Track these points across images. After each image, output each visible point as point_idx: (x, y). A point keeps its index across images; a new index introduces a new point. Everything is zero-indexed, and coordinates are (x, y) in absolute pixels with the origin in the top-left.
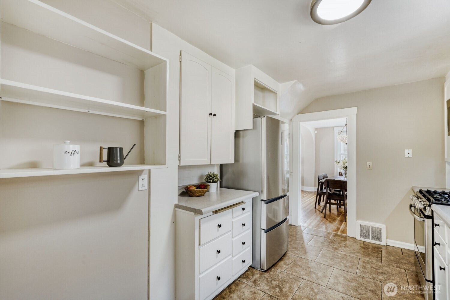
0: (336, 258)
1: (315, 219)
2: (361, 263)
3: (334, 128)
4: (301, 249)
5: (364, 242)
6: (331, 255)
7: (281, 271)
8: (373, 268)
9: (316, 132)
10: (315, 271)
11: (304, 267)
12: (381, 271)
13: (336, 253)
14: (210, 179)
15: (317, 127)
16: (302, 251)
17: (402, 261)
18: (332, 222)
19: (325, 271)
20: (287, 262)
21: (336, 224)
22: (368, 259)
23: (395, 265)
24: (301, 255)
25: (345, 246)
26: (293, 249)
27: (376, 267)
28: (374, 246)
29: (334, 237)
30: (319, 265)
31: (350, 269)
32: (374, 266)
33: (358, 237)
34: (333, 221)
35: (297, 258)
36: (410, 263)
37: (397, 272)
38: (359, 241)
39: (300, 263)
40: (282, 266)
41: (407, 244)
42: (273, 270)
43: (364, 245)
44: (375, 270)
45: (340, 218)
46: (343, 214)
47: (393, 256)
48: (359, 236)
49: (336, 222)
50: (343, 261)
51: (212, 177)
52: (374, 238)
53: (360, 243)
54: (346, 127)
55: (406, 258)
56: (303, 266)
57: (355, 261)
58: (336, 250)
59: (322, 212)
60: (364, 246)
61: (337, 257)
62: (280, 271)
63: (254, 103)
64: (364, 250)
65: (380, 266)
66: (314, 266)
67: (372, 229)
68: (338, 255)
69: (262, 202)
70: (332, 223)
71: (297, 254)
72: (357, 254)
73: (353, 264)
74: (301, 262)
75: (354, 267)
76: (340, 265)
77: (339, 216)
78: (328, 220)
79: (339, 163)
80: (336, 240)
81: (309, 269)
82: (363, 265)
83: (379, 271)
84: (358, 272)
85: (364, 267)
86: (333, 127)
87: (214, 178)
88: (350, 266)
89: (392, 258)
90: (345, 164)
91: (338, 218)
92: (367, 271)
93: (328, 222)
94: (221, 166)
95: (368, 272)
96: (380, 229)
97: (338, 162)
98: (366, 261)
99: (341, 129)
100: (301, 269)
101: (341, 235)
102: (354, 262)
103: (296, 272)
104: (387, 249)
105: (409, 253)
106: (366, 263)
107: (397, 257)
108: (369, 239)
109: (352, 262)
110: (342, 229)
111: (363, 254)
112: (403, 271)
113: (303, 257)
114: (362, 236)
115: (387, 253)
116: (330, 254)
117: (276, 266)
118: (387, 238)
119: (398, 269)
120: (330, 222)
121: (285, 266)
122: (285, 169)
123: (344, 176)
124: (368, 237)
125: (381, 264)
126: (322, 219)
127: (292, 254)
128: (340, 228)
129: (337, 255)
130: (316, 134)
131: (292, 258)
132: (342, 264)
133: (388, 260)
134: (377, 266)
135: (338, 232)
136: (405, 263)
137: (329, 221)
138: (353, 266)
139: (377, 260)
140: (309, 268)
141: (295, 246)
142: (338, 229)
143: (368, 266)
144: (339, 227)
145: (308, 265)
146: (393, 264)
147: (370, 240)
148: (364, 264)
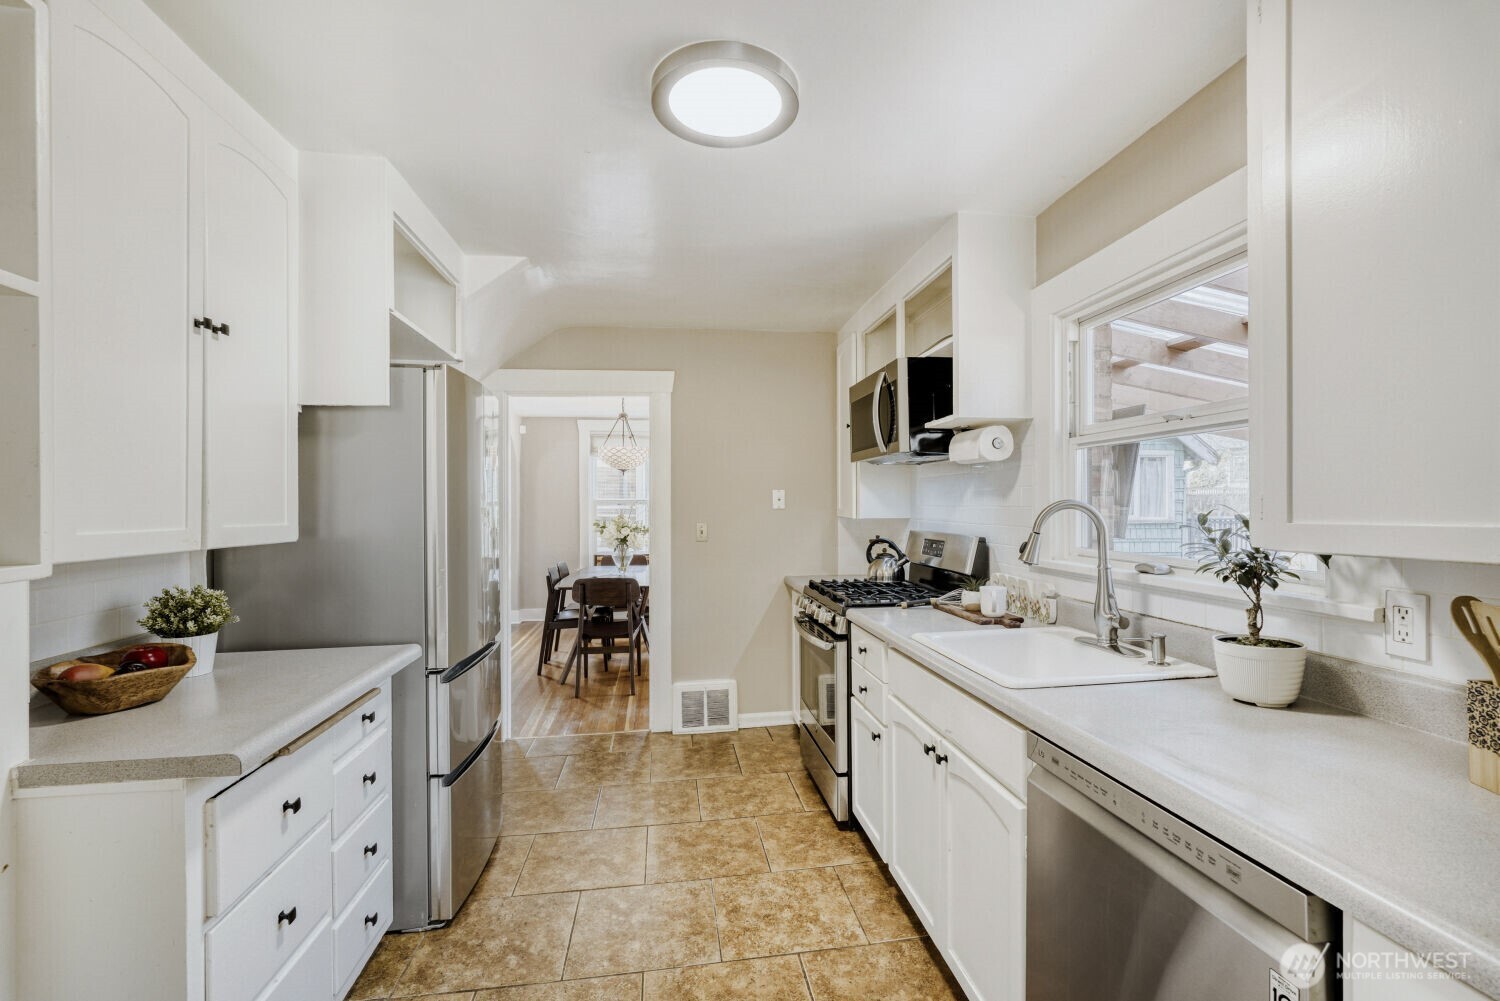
0: (642, 799)
1: (549, 708)
2: (702, 790)
3: (579, 422)
4: (541, 810)
5: (692, 736)
6: (629, 795)
7: (504, 899)
8: (730, 791)
9: (523, 430)
10: (604, 856)
11: (569, 856)
12: (746, 793)
13: (638, 787)
14: (184, 620)
15: (526, 414)
16: (546, 814)
17: (776, 755)
18: (599, 704)
19: (628, 845)
20: (513, 862)
21: (611, 707)
22: (713, 775)
23: (766, 769)
24: (547, 826)
25: (653, 762)
26: (516, 818)
27: (734, 789)
28: (716, 738)
29: (619, 744)
30: (607, 836)
31: (685, 815)
32: (731, 787)
33: (679, 729)
34: (602, 701)
35: (541, 840)
36: (790, 754)
37: (774, 783)
38: (681, 738)
39: (552, 852)
40: (499, 883)
41: (774, 714)
42: (473, 907)
43: (694, 743)
44: (734, 794)
45: (618, 689)
46: (621, 677)
47: (758, 751)
48: (681, 724)
49: (612, 702)
50: (662, 802)
51: (193, 607)
52: (713, 721)
53: (684, 742)
54: (620, 421)
55: (780, 746)
56: (564, 857)
57: (689, 791)
58: (638, 779)
59: (563, 683)
60: (695, 747)
61: (644, 795)
62: (500, 901)
63: (393, 308)
64: (698, 757)
65: (742, 782)
66: (595, 843)
67: (708, 697)
68: (645, 788)
69: (432, 677)
70: (601, 708)
71: (532, 827)
72: (687, 771)
73: (686, 799)
74: (554, 848)
75: (690, 806)
76: (659, 813)
77: (614, 685)
78: (586, 702)
79: (604, 527)
80: (627, 751)
81: (586, 856)
82: (708, 793)
83: (743, 794)
84: (704, 813)
85: (712, 798)
86: (575, 419)
87: (208, 611)
88: (682, 806)
89: (756, 755)
90: (623, 531)
91: (612, 690)
92: (719, 804)
93: (589, 707)
94: (215, 557)
95: (723, 807)
96: (726, 693)
97: (602, 525)
98: (711, 782)
99: (607, 426)
100: (562, 866)
101: (634, 735)
102: (687, 794)
103: (552, 881)
104: (740, 740)
105: (781, 733)
106: (714, 786)
107: (766, 750)
108: (702, 724)
109: (682, 795)
110: (631, 718)
111: (700, 767)
112: (783, 776)
113: (556, 829)
114: (687, 722)
115: (743, 747)
116: (626, 794)
117: (481, 891)
118: (740, 711)
119: (774, 775)
120: (595, 705)
121: (509, 878)
122: (484, 554)
123: (618, 565)
124: (700, 723)
125: (741, 778)
126: (569, 702)
127: (518, 832)
128: (625, 716)
129: (643, 791)
130: (522, 435)
131: (524, 847)
132: (663, 810)
133: (750, 763)
134: (735, 785)
135: (623, 729)
136: (781, 758)
137: (592, 704)
138: (687, 803)
139: (730, 771)
140: (583, 853)
141: (519, 807)
142: (621, 720)
143: (719, 791)
144: (622, 713)
145: (579, 847)
146: (763, 768)
147: (706, 728)
148: (710, 791)
